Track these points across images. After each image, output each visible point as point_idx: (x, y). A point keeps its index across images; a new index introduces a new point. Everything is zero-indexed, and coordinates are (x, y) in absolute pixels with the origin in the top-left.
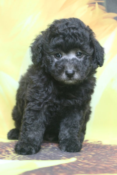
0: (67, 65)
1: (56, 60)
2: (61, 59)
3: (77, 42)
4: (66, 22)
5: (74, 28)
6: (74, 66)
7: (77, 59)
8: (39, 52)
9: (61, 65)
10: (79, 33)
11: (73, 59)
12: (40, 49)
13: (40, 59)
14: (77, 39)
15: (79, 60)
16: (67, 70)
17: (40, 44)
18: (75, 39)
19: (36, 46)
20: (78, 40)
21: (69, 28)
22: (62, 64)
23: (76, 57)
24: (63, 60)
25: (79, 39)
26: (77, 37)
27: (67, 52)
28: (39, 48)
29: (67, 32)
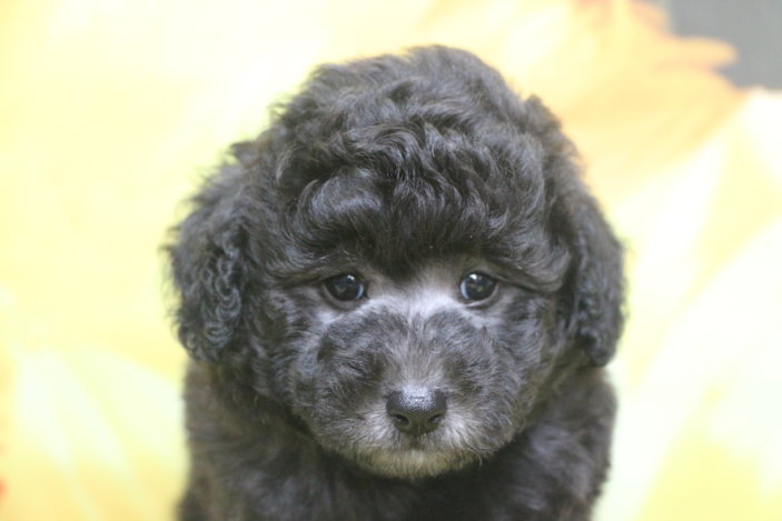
0: (400, 350)
1: (327, 318)
2: (363, 310)
3: (470, 211)
4: (395, 84)
5: (445, 123)
6: (447, 366)
7: (466, 314)
8: (225, 278)
9: (361, 353)
10: (483, 152)
11: (440, 319)
12: (227, 258)
13: (228, 322)
14: (465, 192)
15: (478, 321)
16: (397, 387)
17: (226, 227)
18: (457, 194)
19: (203, 240)
20: (478, 201)
21: (416, 124)
22: (363, 342)
23: (459, 306)
24: (370, 323)
25: (483, 196)
26: (470, 184)
27: (402, 273)
28: (219, 252)
29: (402, 148)
